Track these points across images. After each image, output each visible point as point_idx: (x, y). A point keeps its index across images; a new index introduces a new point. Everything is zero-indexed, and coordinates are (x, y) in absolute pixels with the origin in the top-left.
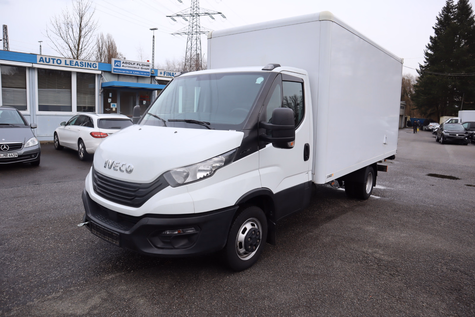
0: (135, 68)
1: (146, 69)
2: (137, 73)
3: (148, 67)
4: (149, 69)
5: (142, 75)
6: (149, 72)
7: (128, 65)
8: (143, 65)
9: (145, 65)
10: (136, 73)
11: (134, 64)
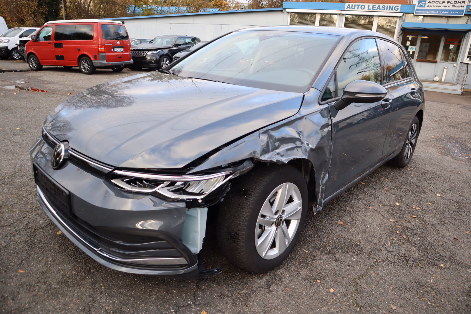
0: (444, 6)
1: (459, 7)
2: (445, 12)
3: (463, 4)
4: (464, 6)
5: (452, 14)
6: (464, 10)
7: (435, 4)
8: (455, 2)
9: (458, 2)
10: (443, 12)
11: (443, 2)
